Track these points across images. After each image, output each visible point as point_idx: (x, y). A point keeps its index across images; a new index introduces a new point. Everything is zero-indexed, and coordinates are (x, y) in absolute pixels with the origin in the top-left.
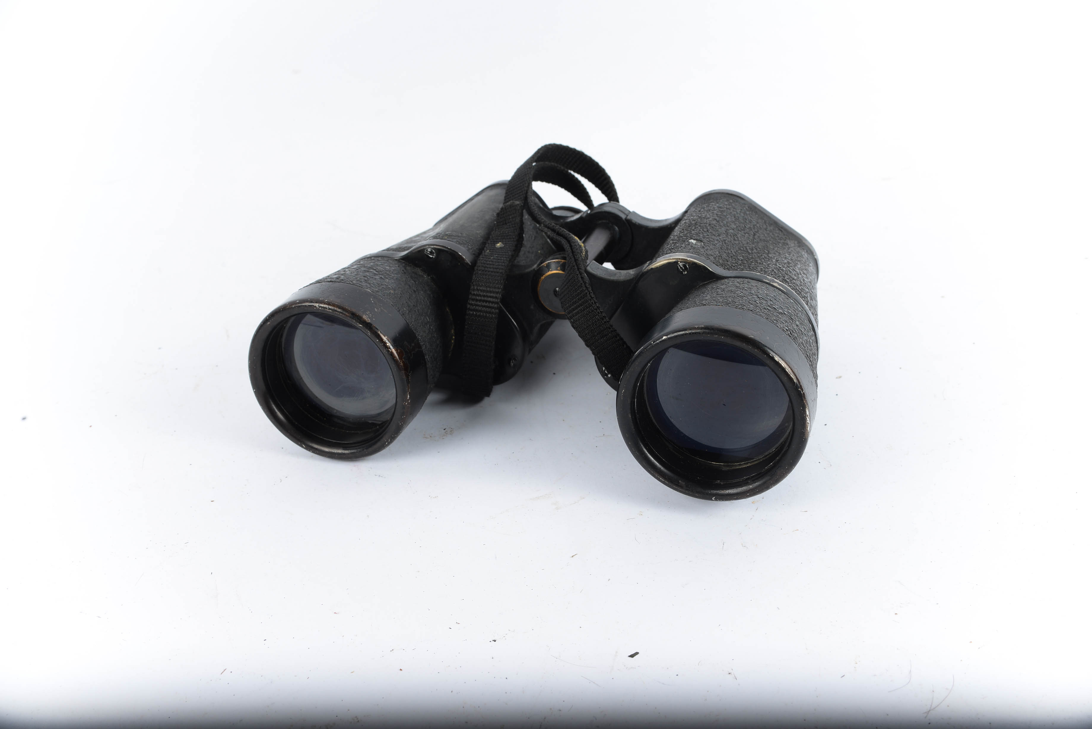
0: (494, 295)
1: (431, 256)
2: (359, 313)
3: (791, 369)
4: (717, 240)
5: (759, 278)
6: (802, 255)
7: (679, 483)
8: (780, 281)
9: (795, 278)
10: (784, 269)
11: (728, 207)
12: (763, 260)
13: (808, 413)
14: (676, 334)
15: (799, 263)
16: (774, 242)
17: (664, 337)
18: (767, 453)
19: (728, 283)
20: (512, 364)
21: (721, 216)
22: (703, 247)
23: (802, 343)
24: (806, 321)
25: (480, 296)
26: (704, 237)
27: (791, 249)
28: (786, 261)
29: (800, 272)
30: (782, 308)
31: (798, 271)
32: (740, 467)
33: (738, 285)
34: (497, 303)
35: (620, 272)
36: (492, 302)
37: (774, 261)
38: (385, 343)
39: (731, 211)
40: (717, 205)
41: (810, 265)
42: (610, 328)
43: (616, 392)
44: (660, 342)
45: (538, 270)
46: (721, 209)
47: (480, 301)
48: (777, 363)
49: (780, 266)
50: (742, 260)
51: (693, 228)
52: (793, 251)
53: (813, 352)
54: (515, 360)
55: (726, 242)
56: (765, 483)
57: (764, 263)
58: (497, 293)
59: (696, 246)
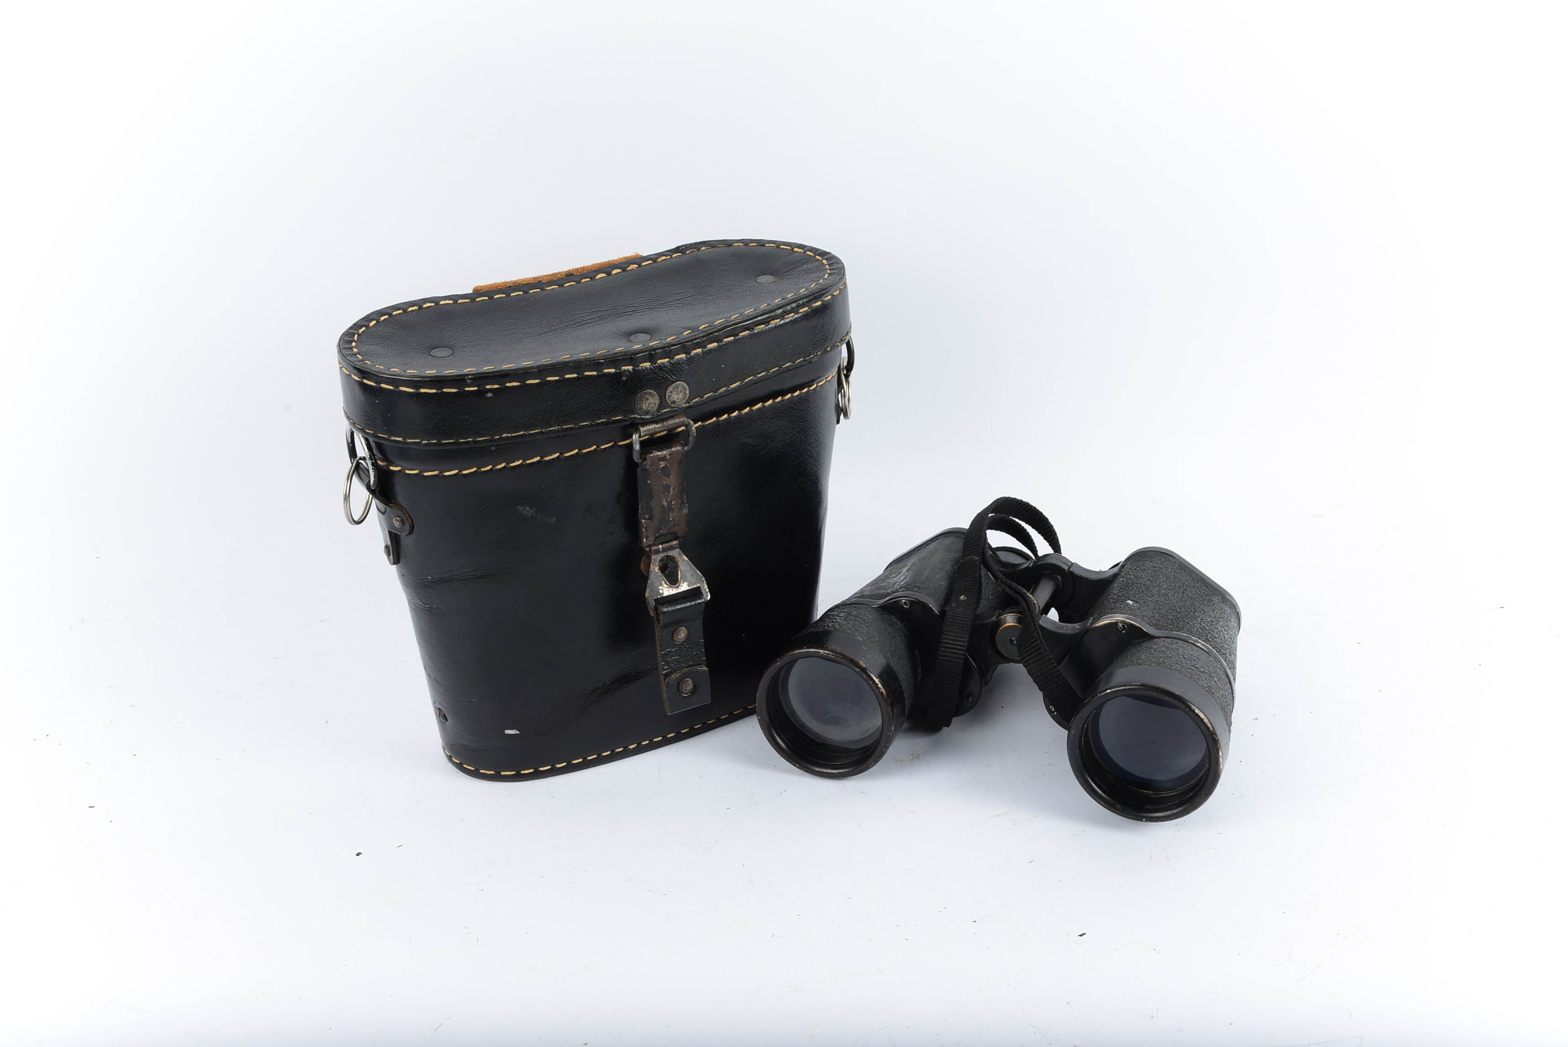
0: (962, 644)
1: (905, 607)
2: (856, 659)
3: (1209, 720)
4: (1151, 601)
5: (1185, 638)
6: (1225, 611)
7: (1116, 806)
8: (1203, 641)
9: (1217, 636)
10: (1207, 628)
11: (1161, 566)
12: (1190, 619)
13: (1220, 754)
14: (1118, 689)
15: (1221, 620)
16: (1201, 599)
17: (1108, 691)
18: (1188, 785)
19: (1160, 643)
20: (970, 700)
21: (1155, 576)
22: (1139, 609)
23: (1218, 697)
24: (1224, 677)
25: (950, 644)
26: (1140, 598)
27: (1215, 606)
28: (1209, 620)
29: (1221, 630)
30: (1203, 667)
31: (1220, 629)
32: (1167, 795)
33: (1168, 645)
34: (964, 650)
35: (1067, 626)
36: (960, 650)
37: (1199, 620)
38: (877, 684)
39: (1163, 570)
40: (1151, 564)
41: (1232, 619)
42: (1059, 676)
43: (1067, 732)
44: (1105, 694)
45: (997, 621)
46: (1155, 569)
47: (950, 648)
48: (1197, 715)
49: (1204, 625)
50: (1172, 620)
51: (1130, 588)
52: (1217, 607)
53: (1228, 703)
54: (973, 696)
55: (1159, 602)
56: (1186, 808)
57: (1190, 623)
58: (964, 642)
59: (1133, 607)
